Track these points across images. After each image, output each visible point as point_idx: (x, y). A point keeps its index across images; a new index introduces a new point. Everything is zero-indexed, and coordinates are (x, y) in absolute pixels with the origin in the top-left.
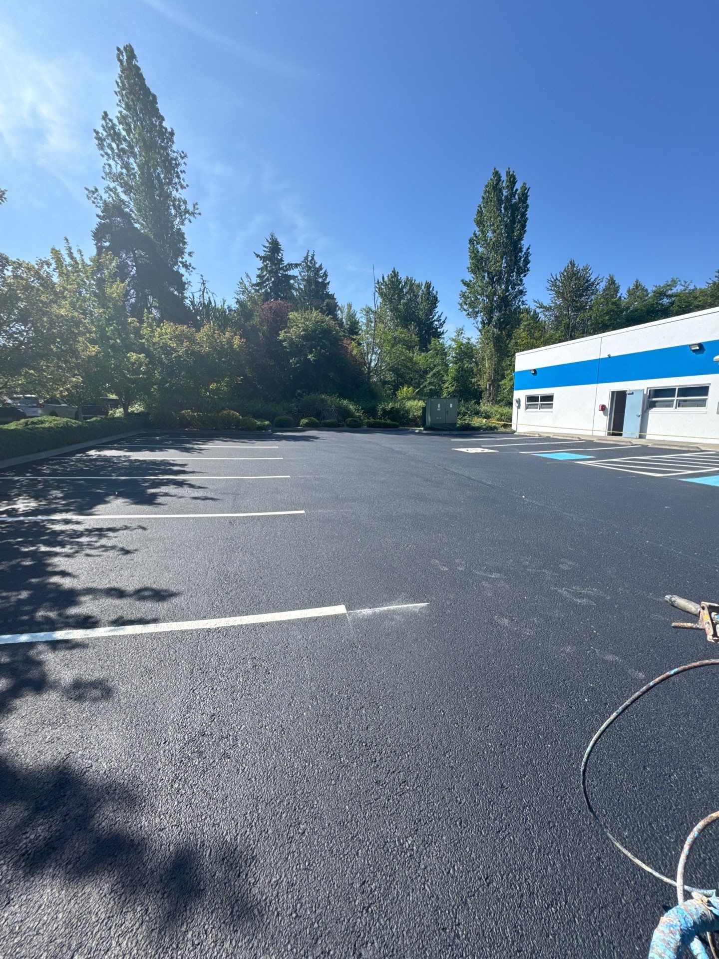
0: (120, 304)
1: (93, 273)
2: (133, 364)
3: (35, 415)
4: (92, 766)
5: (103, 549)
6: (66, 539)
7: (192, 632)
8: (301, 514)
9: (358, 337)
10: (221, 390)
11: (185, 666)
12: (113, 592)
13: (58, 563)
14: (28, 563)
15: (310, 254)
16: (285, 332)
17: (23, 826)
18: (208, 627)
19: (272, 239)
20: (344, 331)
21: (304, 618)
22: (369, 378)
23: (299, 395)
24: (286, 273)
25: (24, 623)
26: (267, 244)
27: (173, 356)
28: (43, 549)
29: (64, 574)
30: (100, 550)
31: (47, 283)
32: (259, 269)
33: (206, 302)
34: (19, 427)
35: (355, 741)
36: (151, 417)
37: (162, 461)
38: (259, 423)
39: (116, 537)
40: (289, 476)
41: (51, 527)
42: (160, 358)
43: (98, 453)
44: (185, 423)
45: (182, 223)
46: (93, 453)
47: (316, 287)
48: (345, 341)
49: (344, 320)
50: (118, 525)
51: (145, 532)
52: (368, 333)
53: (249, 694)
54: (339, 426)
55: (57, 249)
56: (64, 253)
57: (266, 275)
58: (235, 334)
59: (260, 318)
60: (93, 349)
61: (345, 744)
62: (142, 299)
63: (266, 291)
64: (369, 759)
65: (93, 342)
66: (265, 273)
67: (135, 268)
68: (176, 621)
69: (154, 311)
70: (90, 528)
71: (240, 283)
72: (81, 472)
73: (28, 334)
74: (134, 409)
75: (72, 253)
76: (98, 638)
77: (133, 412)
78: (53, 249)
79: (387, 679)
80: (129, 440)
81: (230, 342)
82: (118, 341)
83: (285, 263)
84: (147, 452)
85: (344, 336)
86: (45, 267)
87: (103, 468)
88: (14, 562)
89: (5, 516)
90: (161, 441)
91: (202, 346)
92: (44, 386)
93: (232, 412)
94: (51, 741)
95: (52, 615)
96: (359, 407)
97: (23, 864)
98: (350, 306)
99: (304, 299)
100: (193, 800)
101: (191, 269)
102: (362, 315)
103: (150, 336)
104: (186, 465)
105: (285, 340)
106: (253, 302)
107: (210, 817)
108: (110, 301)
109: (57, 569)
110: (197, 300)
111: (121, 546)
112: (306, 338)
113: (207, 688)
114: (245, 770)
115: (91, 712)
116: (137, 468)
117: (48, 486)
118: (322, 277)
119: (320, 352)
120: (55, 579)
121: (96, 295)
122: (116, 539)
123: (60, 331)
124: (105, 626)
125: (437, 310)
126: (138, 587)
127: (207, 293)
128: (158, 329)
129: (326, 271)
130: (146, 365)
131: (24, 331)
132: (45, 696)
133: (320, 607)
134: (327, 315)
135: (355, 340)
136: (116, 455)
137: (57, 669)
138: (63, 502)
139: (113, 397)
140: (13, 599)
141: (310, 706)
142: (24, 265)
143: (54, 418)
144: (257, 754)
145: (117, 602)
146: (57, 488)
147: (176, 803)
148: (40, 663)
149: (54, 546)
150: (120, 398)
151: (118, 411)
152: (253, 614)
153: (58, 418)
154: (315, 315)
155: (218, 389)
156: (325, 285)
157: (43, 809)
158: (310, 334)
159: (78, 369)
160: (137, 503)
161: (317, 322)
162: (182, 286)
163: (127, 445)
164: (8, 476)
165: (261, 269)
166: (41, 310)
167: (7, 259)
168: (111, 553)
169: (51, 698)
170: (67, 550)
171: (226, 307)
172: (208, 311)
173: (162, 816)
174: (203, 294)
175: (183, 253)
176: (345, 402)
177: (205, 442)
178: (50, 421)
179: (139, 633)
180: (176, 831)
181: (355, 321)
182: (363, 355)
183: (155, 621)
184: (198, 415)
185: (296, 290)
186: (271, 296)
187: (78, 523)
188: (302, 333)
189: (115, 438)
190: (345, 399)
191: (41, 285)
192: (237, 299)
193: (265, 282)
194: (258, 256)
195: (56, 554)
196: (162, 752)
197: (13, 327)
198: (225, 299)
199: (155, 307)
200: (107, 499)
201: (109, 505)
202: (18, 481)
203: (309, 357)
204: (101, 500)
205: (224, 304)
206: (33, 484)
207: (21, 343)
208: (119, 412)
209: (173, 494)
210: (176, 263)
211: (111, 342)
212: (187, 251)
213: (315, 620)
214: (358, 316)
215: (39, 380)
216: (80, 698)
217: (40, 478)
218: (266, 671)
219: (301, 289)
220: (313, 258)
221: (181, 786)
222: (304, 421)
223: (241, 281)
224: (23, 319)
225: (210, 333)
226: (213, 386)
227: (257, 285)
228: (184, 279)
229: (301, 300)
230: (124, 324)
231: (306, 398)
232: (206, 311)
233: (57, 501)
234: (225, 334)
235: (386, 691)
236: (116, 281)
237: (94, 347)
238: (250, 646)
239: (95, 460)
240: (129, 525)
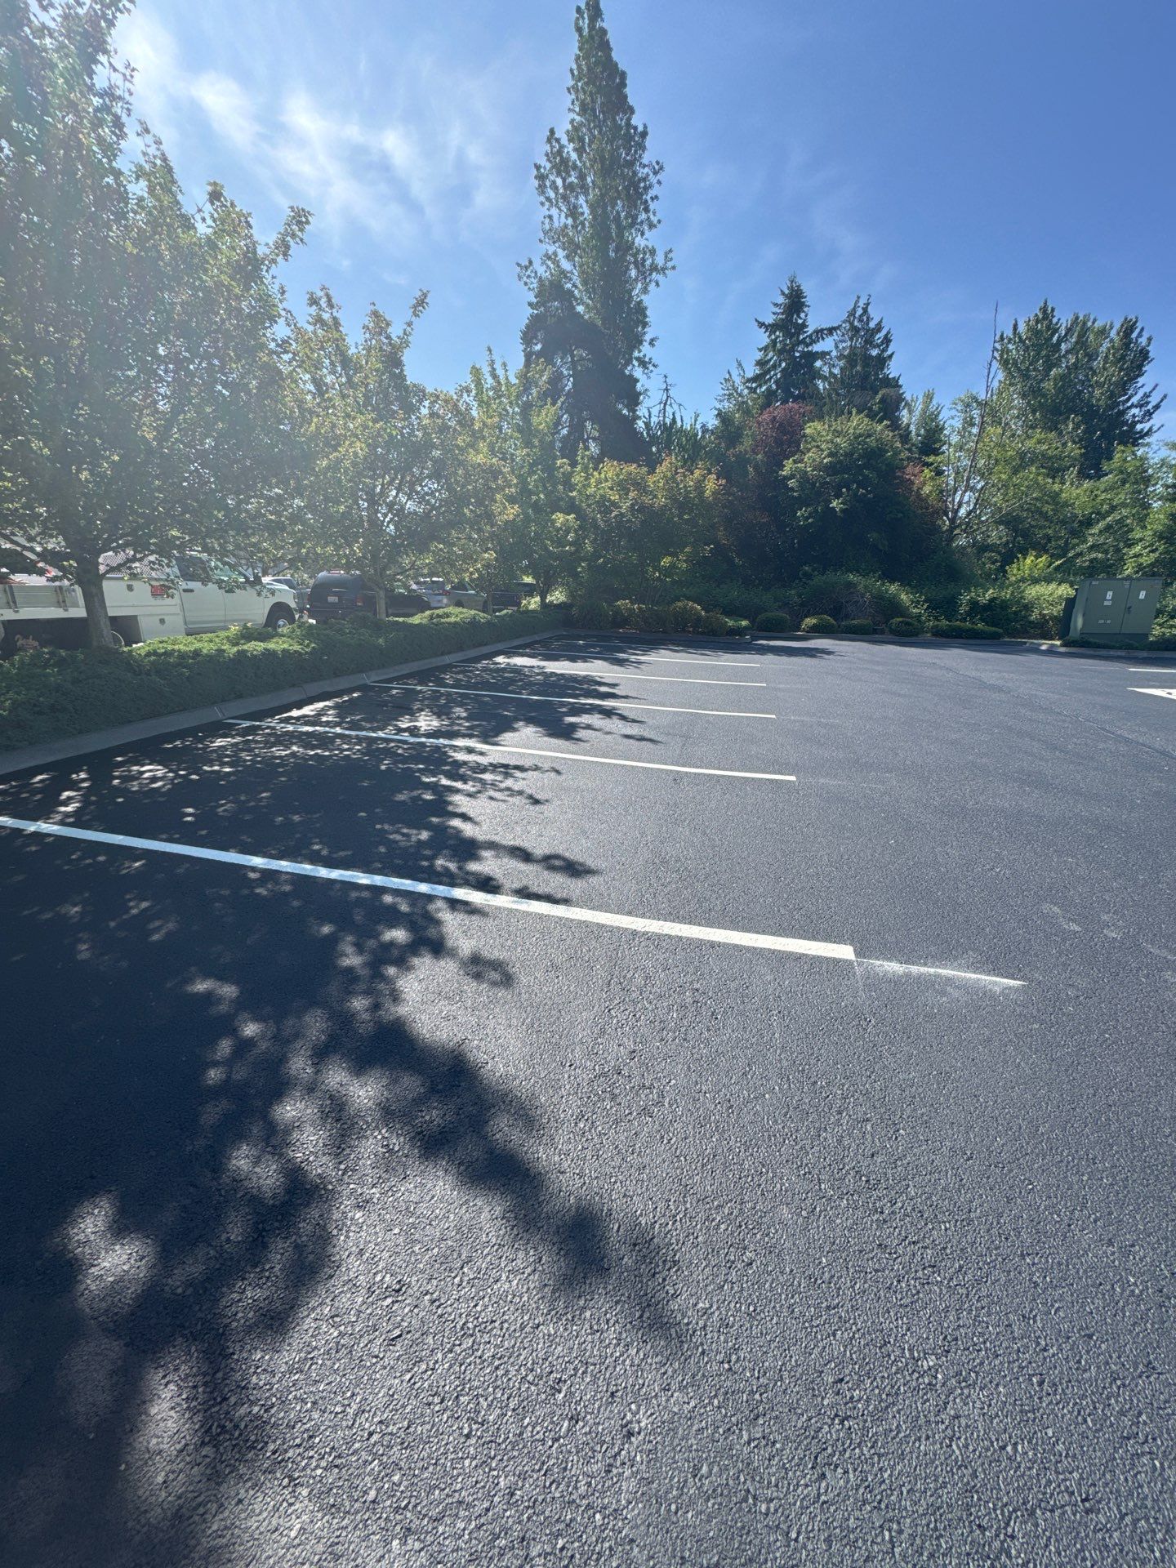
0: (549, 438)
1: (518, 397)
2: (558, 530)
3: (439, 605)
4: (487, 1063)
5: (509, 793)
6: (468, 772)
7: (612, 930)
8: (790, 782)
9: (939, 459)
10: (677, 568)
11: (600, 972)
12: (518, 853)
13: (460, 803)
14: (428, 797)
15: (861, 304)
16: (795, 462)
17: (419, 1102)
18: (634, 928)
19: (791, 288)
20: (909, 450)
21: (780, 951)
22: (952, 538)
23: (806, 574)
24: (810, 349)
25: (423, 870)
26: (781, 300)
27: (613, 515)
28: (445, 782)
29: (465, 817)
30: (506, 793)
31: (465, 420)
32: (760, 350)
33: (668, 421)
34: (425, 621)
35: (847, 1167)
36: (574, 611)
37: (585, 677)
38: (731, 623)
39: (524, 779)
40: (774, 716)
41: (453, 754)
42: (594, 519)
43: (507, 660)
44: (620, 620)
45: (645, 290)
46: (500, 659)
47: (863, 367)
48: (909, 470)
49: (912, 428)
50: (527, 763)
51: (558, 777)
52: (961, 449)
53: (685, 1040)
54: (875, 632)
55: (478, 366)
56: (486, 370)
57: (772, 358)
58: (710, 472)
59: (754, 439)
60: (512, 511)
61: (830, 1165)
62: (577, 428)
63: (769, 390)
64: (871, 1205)
65: (512, 500)
66: (771, 354)
67: (571, 379)
68: (593, 909)
69: (592, 445)
70: (495, 762)
71: (726, 380)
72: (485, 685)
73: (440, 494)
74: (554, 598)
75: (494, 369)
76: (500, 908)
77: (551, 602)
78: (474, 367)
79: (920, 1090)
80: (544, 643)
81: (700, 486)
82: (542, 496)
83: (810, 330)
84: (567, 664)
85: (909, 459)
86: (465, 395)
87: (512, 681)
88: (415, 793)
89: (406, 734)
90: (586, 646)
91: (655, 496)
92: (453, 566)
93: (690, 604)
94: (446, 1018)
95: (452, 866)
96: (920, 597)
97: (419, 1144)
98: (929, 397)
99: (838, 394)
100: (601, 1152)
101: (651, 368)
102: (954, 412)
103: (584, 486)
104: (616, 685)
105: (792, 476)
106: (744, 412)
107: (621, 1183)
108: (537, 437)
109: (459, 810)
110: (654, 420)
111: (529, 791)
112: (831, 469)
113: (627, 1013)
114: (672, 1142)
115: (488, 997)
116: (554, 685)
117: (452, 701)
118: (878, 346)
119: (856, 495)
120: (456, 823)
121: (519, 429)
122: (524, 782)
123: (476, 487)
124: (507, 895)
125: (1141, 380)
126: (547, 851)
127: (671, 405)
128: (595, 473)
129: (888, 332)
130: (576, 531)
131: (436, 490)
132: (442, 963)
133: (809, 939)
134: (880, 421)
135: (932, 464)
136: (528, 665)
137: (455, 934)
138: (467, 724)
139: (528, 580)
140: (414, 839)
141: (777, 1088)
142: (442, 397)
143: (460, 609)
144: (690, 1127)
145: (522, 866)
146: (461, 705)
147: (580, 1147)
148: (438, 923)
149: (455, 781)
150: (537, 582)
151: (533, 601)
152: (699, 925)
153: (465, 610)
154: (857, 423)
155: (673, 566)
156: (882, 361)
157: (438, 1092)
158: (840, 462)
159: (492, 540)
160: (550, 735)
161: (857, 437)
162: (633, 399)
163: (542, 651)
164: (410, 684)
165: (765, 349)
166: (458, 460)
167: (423, 391)
168: (517, 800)
169: (447, 968)
170: (469, 787)
171: (698, 426)
172: (670, 435)
173: (562, 1156)
174: (664, 409)
175: (641, 342)
176: (893, 588)
177: (645, 652)
178: (458, 615)
179: (546, 913)
180: (579, 1183)
181: (937, 426)
182: (943, 493)
183: (566, 901)
184: (640, 609)
185: (824, 378)
186: (777, 397)
187: (482, 754)
188: (825, 461)
189: (528, 640)
190: (892, 581)
191: (459, 422)
192: (719, 410)
193: (769, 371)
194: (761, 325)
195: (458, 791)
196: (566, 1076)
197: (425, 486)
198: (698, 412)
199: (594, 439)
200: (516, 726)
201: (516, 734)
202: (420, 692)
203: (834, 504)
204: (507, 726)
205: (696, 420)
206: (436, 696)
207: (433, 507)
208: (534, 603)
209: (597, 727)
210: (629, 362)
211: (534, 498)
212: (648, 338)
213: (799, 958)
214: (944, 415)
215: (449, 557)
216: (478, 976)
217: (442, 690)
218: (713, 1014)
219: (835, 376)
220: (865, 310)
221: (587, 1128)
222: (810, 621)
223: (727, 376)
224: (436, 475)
225: (669, 474)
226: (666, 561)
227: (754, 379)
228: (639, 387)
229: (830, 398)
230: (550, 469)
231: (818, 580)
232: (668, 435)
233: (461, 722)
234: (692, 474)
235: (915, 1110)
236: (546, 404)
237: (513, 508)
238: (691, 970)
239: (504, 670)
240: (540, 765)
